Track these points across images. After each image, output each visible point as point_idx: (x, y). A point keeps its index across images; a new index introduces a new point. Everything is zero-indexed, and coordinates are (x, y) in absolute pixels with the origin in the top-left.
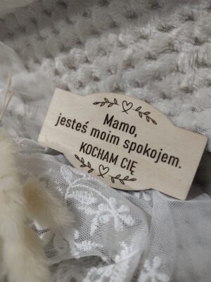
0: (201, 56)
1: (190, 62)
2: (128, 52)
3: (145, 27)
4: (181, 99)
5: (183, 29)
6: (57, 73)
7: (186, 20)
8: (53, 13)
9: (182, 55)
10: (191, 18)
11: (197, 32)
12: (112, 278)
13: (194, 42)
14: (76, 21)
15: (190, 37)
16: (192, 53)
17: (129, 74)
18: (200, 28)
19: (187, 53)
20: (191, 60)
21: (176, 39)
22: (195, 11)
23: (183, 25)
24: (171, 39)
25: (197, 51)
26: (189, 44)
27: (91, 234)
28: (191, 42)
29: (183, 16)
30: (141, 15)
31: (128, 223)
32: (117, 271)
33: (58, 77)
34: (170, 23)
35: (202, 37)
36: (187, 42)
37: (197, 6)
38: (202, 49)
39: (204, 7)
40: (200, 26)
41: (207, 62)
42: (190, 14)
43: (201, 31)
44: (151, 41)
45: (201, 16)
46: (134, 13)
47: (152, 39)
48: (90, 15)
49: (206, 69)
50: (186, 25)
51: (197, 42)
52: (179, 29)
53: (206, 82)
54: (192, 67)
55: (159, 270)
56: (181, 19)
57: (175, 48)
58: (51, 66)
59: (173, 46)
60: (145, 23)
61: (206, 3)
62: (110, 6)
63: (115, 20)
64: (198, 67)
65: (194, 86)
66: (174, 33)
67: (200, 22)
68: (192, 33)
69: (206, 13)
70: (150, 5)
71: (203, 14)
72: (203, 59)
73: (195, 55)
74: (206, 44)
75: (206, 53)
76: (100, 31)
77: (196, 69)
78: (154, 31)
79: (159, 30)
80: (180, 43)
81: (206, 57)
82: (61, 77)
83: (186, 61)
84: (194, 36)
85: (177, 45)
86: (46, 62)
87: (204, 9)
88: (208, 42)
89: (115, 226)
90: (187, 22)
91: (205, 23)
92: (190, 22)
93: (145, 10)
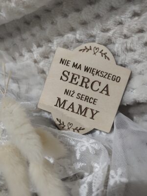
0: (129, 45)
1: (122, 49)
3: (93, 30)
5: (116, 30)
6: (35, 62)
7: (118, 25)
8: (31, 23)
9: (117, 45)
10: (121, 23)
11: (125, 31)
13: (123, 37)
14: (47, 28)
15: (121, 35)
16: (123, 44)
18: (127, 29)
19: (120, 44)
20: (123, 48)
21: (113, 36)
22: (123, 19)
23: (116, 28)
24: (109, 36)
25: (126, 42)
26: (121, 39)
27: (78, 158)
29: (116, 22)
30: (90, 23)
31: (97, 148)
33: (36, 64)
34: (108, 27)
35: (129, 34)
36: (120, 37)
37: (124, 16)
38: (129, 41)
39: (128, 16)
41: (133, 48)
42: (120, 21)
43: (128, 30)
44: (97, 39)
45: (127, 22)
46: (85, 21)
48: (56, 23)
49: (133, 53)
50: (118, 28)
51: (126, 37)
52: (114, 30)
53: (133, 61)
54: (124, 52)
55: (121, 176)
56: (115, 24)
57: (112, 42)
58: (31, 57)
59: (111, 40)
60: (93, 27)
61: (129, 14)
62: (69, 17)
63: (73, 26)
64: (127, 52)
65: (126, 64)
66: (110, 34)
67: (126, 25)
68: (122, 32)
69: (129, 20)
70: (95, 16)
71: (128, 21)
72: (130, 47)
73: (125, 45)
74: (131, 38)
75: (132, 43)
76: (63, 33)
77: (126, 53)
78: (99, 32)
79: (102, 31)
80: (115, 38)
81: (132, 46)
82: (38, 65)
83: (120, 49)
84: (123, 34)
85: (113, 40)
86: (27, 55)
87: (129, 18)
88: (132, 36)
89: (90, 151)
90: (119, 26)
91: (129, 26)
92: (120, 26)
93: (92, 19)
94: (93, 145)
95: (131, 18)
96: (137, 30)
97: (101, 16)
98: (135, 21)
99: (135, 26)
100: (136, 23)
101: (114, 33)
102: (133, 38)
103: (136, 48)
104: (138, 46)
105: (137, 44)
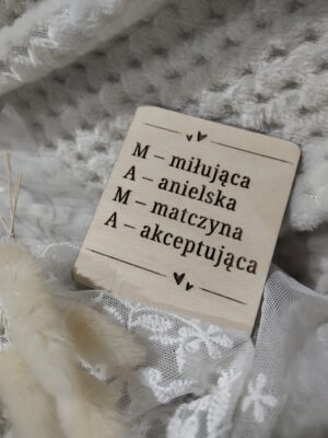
3: (193, 89)
5: (240, 86)
6: (80, 157)
7: (243, 74)
8: (67, 80)
9: (245, 117)
10: (248, 72)
11: (259, 88)
12: (210, 410)
13: (257, 100)
14: (100, 88)
15: (251, 94)
16: (257, 113)
18: (262, 83)
19: (251, 114)
20: (258, 122)
21: (234, 99)
22: (252, 63)
23: (239, 81)
24: (227, 100)
25: (263, 111)
26: (251, 103)
28: (252, 100)
29: (239, 70)
30: (185, 74)
32: (216, 402)
33: (82, 162)
34: (223, 81)
35: (266, 92)
36: (248, 100)
37: (253, 58)
38: (269, 107)
39: (262, 57)
40: (262, 80)
41: (277, 121)
42: (247, 67)
43: (263, 85)
44: (202, 105)
45: (260, 68)
46: (175, 72)
47: (204, 102)
48: (119, 79)
49: (277, 131)
50: (243, 81)
51: (261, 99)
52: (236, 86)
55: (265, 391)
56: (237, 74)
57: (234, 110)
58: (71, 150)
59: (230, 107)
61: (264, 53)
62: (144, 66)
63: (152, 83)
66: (228, 94)
67: (260, 74)
68: (252, 90)
69: (265, 64)
70: (195, 60)
71: (262, 66)
73: (262, 117)
74: (272, 100)
75: (275, 110)
78: (205, 92)
79: (211, 90)
80: (239, 103)
81: (275, 117)
82: (86, 163)
84: (256, 92)
85: (236, 107)
88: (273, 97)
90: (245, 77)
91: (266, 75)
92: (248, 76)
93: (189, 67)
95: (268, 60)
96: (283, 84)
97: (207, 58)
98: (276, 65)
99: (276, 74)
100: (278, 68)
101: (236, 91)
102: (277, 101)
103: (283, 120)
104: (287, 117)
105: (285, 112)
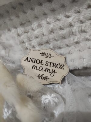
0: (83, 28)
1: (78, 30)
2: (51, 26)
3: (59, 15)
4: (75, 46)
5: (76, 17)
6: (19, 35)
7: (77, 13)
8: (17, 8)
9: (75, 28)
10: (79, 12)
11: (81, 18)
13: (80, 22)
14: (27, 12)
15: (79, 20)
16: (79, 27)
17: (52, 36)
18: (83, 16)
19: (77, 27)
20: (79, 30)
21: (72, 21)
22: (81, 9)
23: (75, 15)
25: (82, 26)
26: (78, 23)
28: (79, 22)
30: (57, 10)
31: (56, 102)
33: (19, 37)
35: (84, 20)
36: (77, 22)
37: (81, 7)
38: (84, 25)
39: (85, 7)
41: (86, 31)
43: (83, 18)
44: (61, 21)
45: (83, 11)
48: (34, 9)
49: (85, 34)
50: (77, 15)
51: (82, 22)
53: (85, 39)
54: (79, 33)
56: (75, 12)
57: (72, 25)
58: (16, 32)
60: (59, 14)
61: (85, 6)
62: (43, 5)
63: (45, 12)
64: (82, 33)
65: (80, 41)
67: (82, 14)
69: (85, 10)
70: (61, 6)
71: (84, 10)
73: (81, 28)
74: (85, 23)
75: (85, 27)
76: (38, 16)
77: (81, 33)
78: (63, 17)
79: (65, 17)
80: (74, 22)
81: (85, 29)
83: (77, 30)
86: (13, 30)
88: (86, 22)
90: (77, 14)
91: (85, 14)
92: (78, 14)
93: (59, 8)
94: (54, 99)
95: (86, 9)
96: (90, 18)
97: (65, 6)
98: (89, 11)
99: (88, 14)
100: (89, 12)
101: (74, 18)
102: (87, 23)
103: (88, 30)
104: (89, 29)
105: (89, 28)
